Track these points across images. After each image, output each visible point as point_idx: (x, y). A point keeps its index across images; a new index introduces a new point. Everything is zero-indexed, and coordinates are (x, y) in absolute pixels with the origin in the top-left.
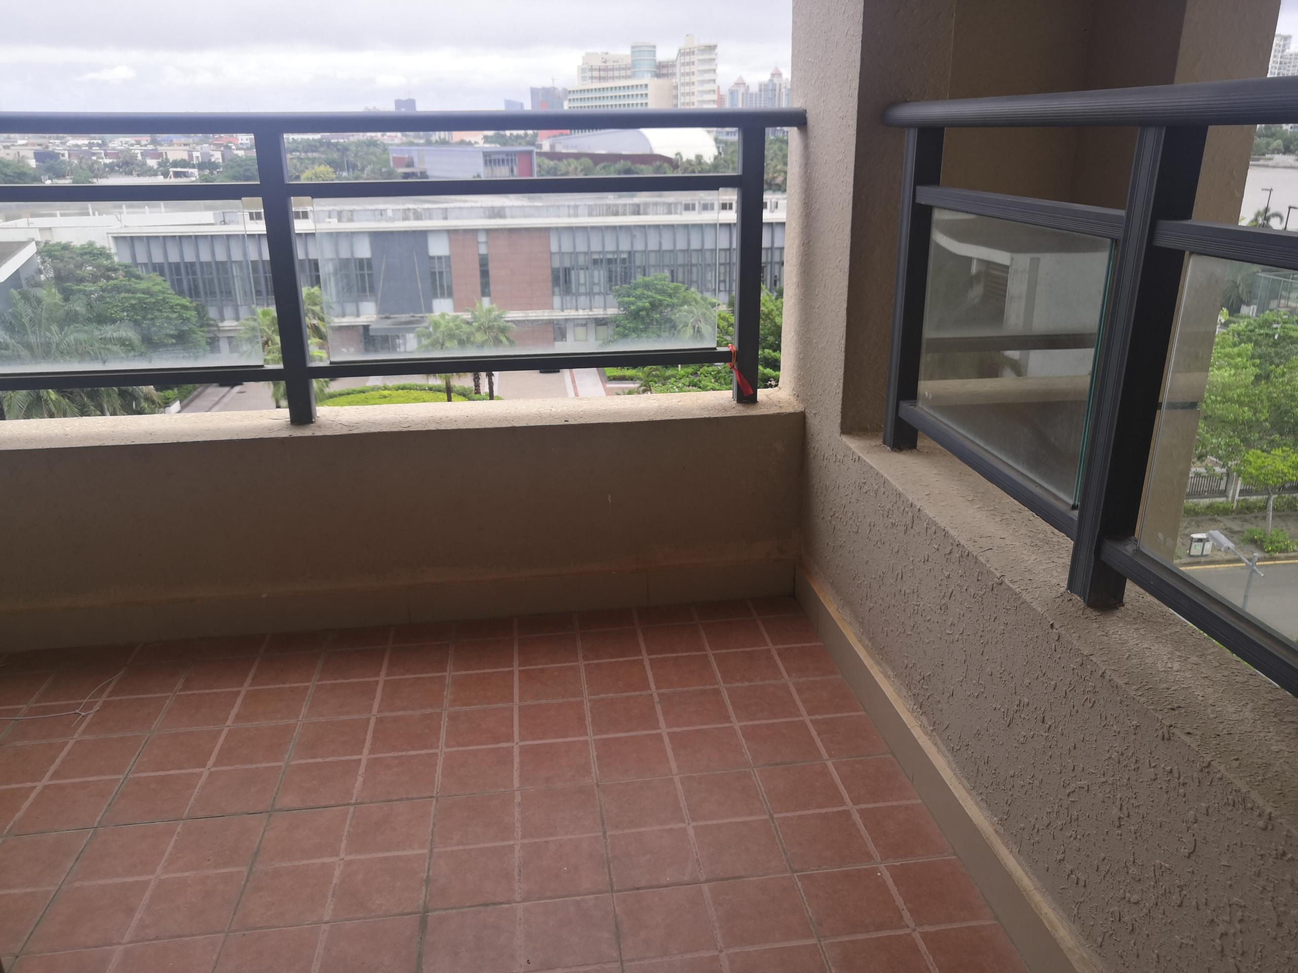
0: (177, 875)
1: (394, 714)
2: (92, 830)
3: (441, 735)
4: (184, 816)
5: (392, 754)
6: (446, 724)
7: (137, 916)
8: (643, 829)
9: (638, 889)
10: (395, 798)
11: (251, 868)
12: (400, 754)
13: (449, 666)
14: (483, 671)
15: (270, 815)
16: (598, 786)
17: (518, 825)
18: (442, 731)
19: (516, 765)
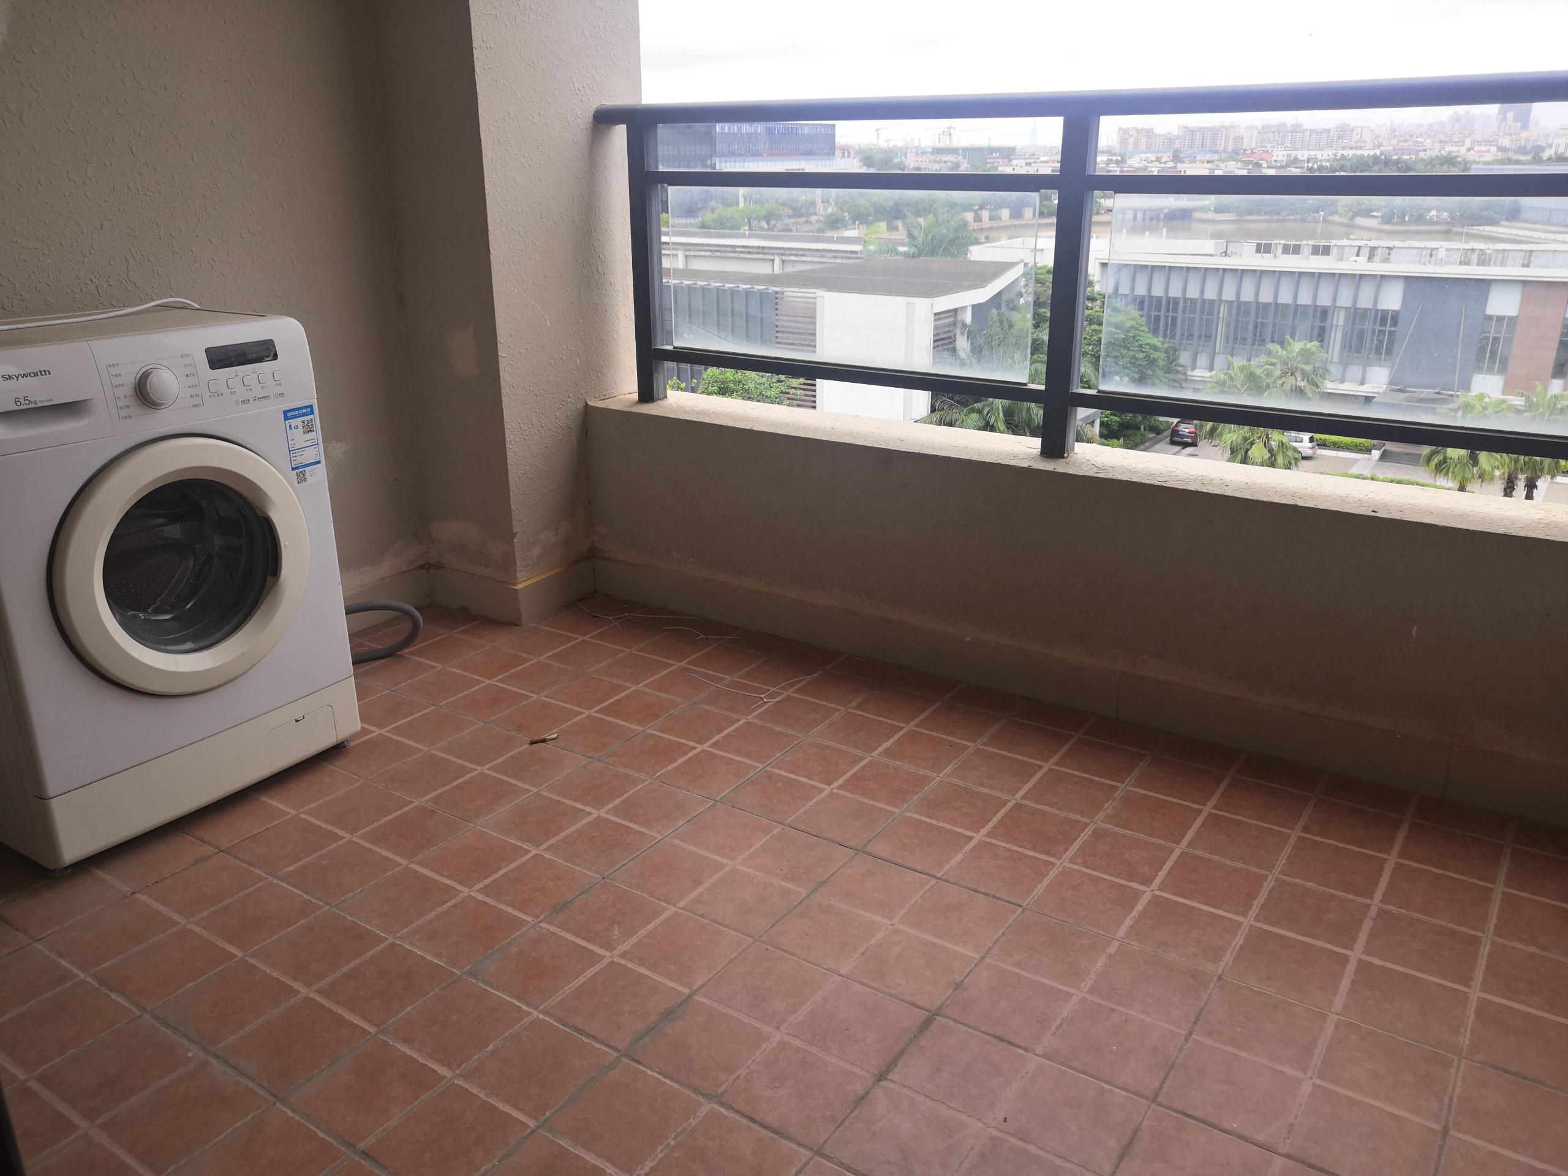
0: (750, 871)
1: (1038, 806)
2: (713, 802)
3: (1072, 848)
4: (787, 822)
5: (1008, 846)
6: (1086, 838)
7: (700, 890)
8: (1243, 1054)
9: (1188, 1116)
10: (982, 890)
11: (810, 894)
12: (1016, 849)
13: (1130, 778)
14: (1164, 797)
15: (856, 854)
16: (1220, 978)
17: (1093, 976)
18: (1075, 843)
19: (1135, 913)
